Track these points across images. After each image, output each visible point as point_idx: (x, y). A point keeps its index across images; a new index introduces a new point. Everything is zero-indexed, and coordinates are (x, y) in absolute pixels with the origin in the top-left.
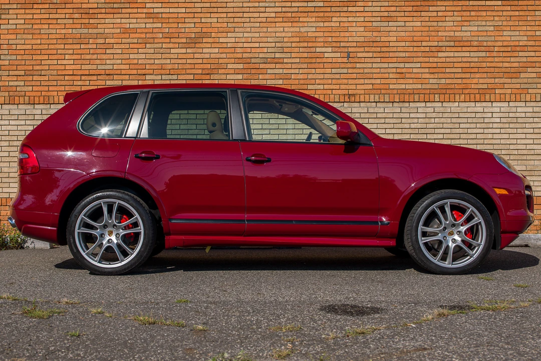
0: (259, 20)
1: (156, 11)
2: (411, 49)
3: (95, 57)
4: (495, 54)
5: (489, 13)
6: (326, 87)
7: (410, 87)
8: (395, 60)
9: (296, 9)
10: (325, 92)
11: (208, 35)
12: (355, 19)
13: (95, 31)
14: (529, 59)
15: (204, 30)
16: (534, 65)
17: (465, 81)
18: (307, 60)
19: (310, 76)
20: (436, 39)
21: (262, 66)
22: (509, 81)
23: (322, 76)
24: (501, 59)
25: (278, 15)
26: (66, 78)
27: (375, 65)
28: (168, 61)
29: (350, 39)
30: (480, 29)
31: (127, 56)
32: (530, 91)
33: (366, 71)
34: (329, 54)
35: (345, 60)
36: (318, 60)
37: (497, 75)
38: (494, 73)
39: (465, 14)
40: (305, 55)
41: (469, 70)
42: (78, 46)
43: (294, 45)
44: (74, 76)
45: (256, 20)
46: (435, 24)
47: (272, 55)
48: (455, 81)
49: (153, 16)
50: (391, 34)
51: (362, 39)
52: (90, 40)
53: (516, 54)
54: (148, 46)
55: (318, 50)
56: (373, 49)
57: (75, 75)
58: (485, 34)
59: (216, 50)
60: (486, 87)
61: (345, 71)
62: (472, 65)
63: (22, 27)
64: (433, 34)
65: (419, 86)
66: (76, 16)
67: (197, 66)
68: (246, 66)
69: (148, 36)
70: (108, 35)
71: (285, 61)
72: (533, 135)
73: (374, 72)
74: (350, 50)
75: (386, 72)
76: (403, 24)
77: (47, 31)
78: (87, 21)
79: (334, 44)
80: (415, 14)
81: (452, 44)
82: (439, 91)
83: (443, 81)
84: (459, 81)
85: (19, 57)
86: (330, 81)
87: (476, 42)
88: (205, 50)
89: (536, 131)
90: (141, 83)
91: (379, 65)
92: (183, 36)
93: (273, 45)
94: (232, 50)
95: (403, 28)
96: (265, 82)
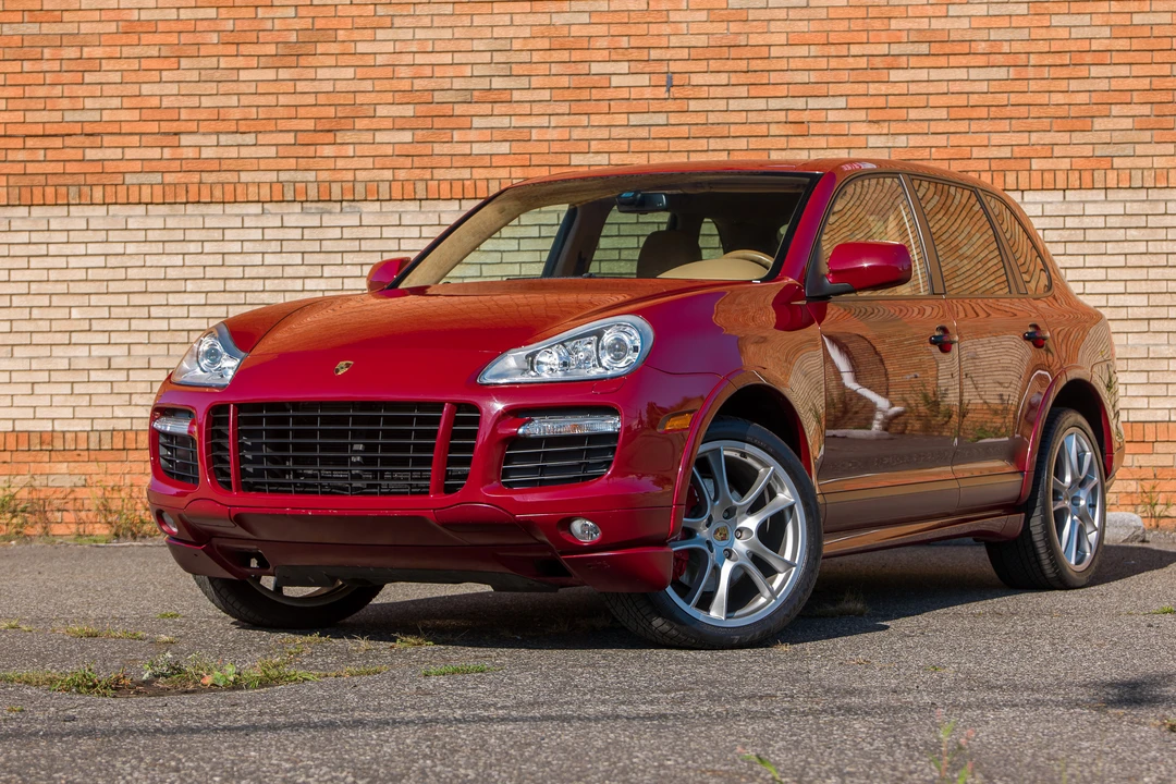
2: (823, 63)
3: (57, 91)
4: (1031, 73)
7: (821, 156)
8: (783, 90)
11: (329, 35)
13: (57, 29)
14: (1115, 84)
15: (319, 24)
16: (1126, 97)
17: (954, 140)
18: (567, 94)
19: (576, 134)
20: (884, 37)
21: (459, 110)
22: (1065, 137)
23: (604, 133)
24: (1044, 85)
27: (733, 105)
28: (234, 101)
29: (674, 41)
30: (994, 10)
31: (134, 89)
32: (1117, 162)
33: (712, 118)
34: (623, 77)
35: (662, 93)
36: (596, 94)
37: (1036, 124)
38: (1030, 120)
40: (565, 82)
41: (964, 112)
42: (16, 66)
43: (536, 57)
44: (7, 139)
47: (485, 84)
48: (931, 140)
50: (774, 26)
51: (702, 41)
52: (46, 50)
53: (1083, 72)
54: (184, 63)
55: (595, 68)
56: (730, 65)
57: (10, 136)
58: (1005, 22)
59: (349, 73)
60: (1009, 155)
61: (661, 119)
62: (974, 100)
64: (877, 24)
67: (302, 112)
68: (422, 110)
69: (185, 38)
70: (89, 38)
71: (517, 96)
72: (1124, 271)
73: (732, 121)
74: (674, 67)
75: (761, 119)
78: (36, 4)
79: (635, 54)
81: (924, 48)
83: (902, 141)
84: (942, 141)
86: (624, 145)
87: (983, 44)
88: (322, 73)
89: (1132, 260)
90: (167, 153)
91: (744, 104)
92: (269, 39)
93: (486, 57)
94: (388, 72)
95: (803, 11)
96: (466, 149)
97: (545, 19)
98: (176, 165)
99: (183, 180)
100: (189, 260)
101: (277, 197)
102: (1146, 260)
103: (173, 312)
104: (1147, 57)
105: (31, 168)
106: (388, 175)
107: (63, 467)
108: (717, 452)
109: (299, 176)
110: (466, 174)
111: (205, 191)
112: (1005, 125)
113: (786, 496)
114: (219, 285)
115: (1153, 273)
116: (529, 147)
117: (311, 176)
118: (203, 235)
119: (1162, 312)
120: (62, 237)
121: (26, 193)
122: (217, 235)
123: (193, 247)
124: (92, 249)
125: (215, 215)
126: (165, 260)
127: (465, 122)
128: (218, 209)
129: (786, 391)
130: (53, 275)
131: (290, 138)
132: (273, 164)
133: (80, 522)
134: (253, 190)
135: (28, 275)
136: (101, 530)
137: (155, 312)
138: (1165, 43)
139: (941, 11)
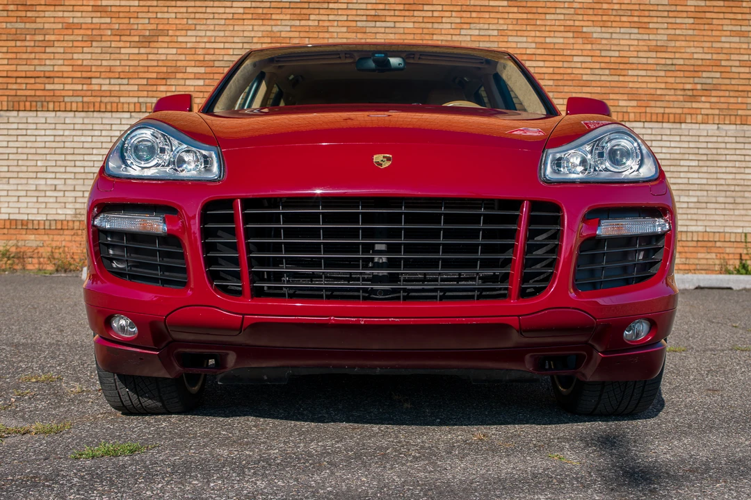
0: (225, 16)
1: (104, 3)
3: (32, 56)
5: (493, 15)
11: (164, 33)
12: (337, 18)
13: (33, 26)
15: (160, 27)
25: (247, 11)
28: (118, 63)
30: (482, 33)
31: (70, 56)
39: (464, 14)
42: (13, 44)
44: (8, 79)
45: (221, 16)
46: (430, 25)
49: (100, 9)
52: (27, 36)
54: (94, 44)
57: (9, 77)
58: (487, 39)
59: (174, 51)
67: (151, 69)
68: (209, 70)
69: (95, 32)
70: (48, 31)
78: (23, 14)
80: (407, 13)
90: (85, 87)
92: (135, 34)
93: (240, 46)
94: (192, 51)
95: (392, 29)
98: (89, 93)
99: (92, 100)
100: (95, 139)
104: (551, 58)
105: (19, 93)
107: (32, 237)
118: (101, 127)
120: (34, 126)
121: (16, 104)
124: (48, 132)
126: (83, 139)
128: (109, 115)
130: (29, 145)
131: (144, 82)
132: (136, 94)
133: (40, 263)
134: (126, 106)
135: (17, 145)
136: (50, 267)
137: (78, 163)
138: (560, 52)
139: (457, 32)
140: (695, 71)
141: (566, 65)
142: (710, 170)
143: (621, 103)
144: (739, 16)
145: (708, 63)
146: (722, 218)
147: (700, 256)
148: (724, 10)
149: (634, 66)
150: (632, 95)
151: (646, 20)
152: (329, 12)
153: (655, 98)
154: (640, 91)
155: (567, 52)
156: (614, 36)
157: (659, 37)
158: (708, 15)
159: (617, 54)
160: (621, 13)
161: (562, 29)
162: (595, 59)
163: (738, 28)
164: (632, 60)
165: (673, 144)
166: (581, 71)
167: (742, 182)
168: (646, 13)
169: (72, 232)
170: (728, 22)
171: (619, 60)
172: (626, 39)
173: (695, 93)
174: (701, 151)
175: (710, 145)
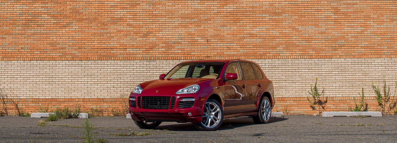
0: (172, 26)
1: (131, 23)
2: (233, 38)
3: (106, 41)
4: (266, 40)
5: (264, 23)
6: (199, 53)
7: (232, 53)
8: (226, 42)
9: (187, 22)
10: (198, 55)
11: (151, 32)
12: (210, 26)
13: (107, 31)
14: (280, 42)
16: (282, 44)
17: (254, 51)
18: (191, 43)
19: (192, 49)
20: (243, 34)
21: (173, 45)
22: (272, 50)
23: (197, 49)
24: (268, 42)
25: (180, 25)
26: (95, 50)
27: (218, 45)
28: (136, 43)
29: (208, 34)
30: (260, 30)
31: (119, 41)
32: (280, 55)
33: (215, 47)
34: (200, 40)
35: (206, 42)
36: (195, 43)
37: (267, 48)
39: (254, 24)
40: (190, 41)
41: (255, 46)
42: (100, 37)
43: (186, 36)
46: (242, 28)
47: (177, 41)
48: (250, 51)
49: (130, 25)
50: (225, 32)
51: (213, 34)
52: (105, 35)
53: (275, 40)
54: (128, 37)
55: (195, 38)
56: (218, 38)
57: (98, 49)
58: (262, 32)
59: (155, 39)
60: (263, 53)
61: (206, 47)
62: (257, 44)
63: (78, 29)
64: (242, 32)
65: (236, 53)
66: (99, 25)
67: (147, 45)
68: (167, 45)
69: (128, 33)
70: (112, 33)
71: (182, 43)
73: (218, 47)
74: (208, 38)
75: (222, 47)
76: (229, 28)
77: (88, 31)
78: (103, 27)
79: (202, 36)
80: (234, 24)
81: (249, 36)
82: (244, 55)
83: (245, 51)
84: (252, 51)
85: (76, 42)
86: (200, 51)
87: (259, 35)
88: (150, 39)
89: (283, 71)
90: (124, 52)
91: (220, 45)
92: (142, 33)
93: (178, 36)
94: (161, 39)
96: (174, 51)
97: (187, 30)
98: (126, 54)
99: (127, 56)
101: (143, 59)
102: (285, 71)
103: (124, 78)
104: (285, 37)
105: (102, 54)
106: (161, 56)
107: (106, 104)
108: (209, 103)
109: (146, 56)
110: (174, 56)
111: (131, 58)
112: (262, 48)
113: (218, 109)
114: (133, 74)
115: (286, 73)
116: (184, 51)
117: (148, 56)
118: (130, 65)
119: (288, 79)
120: (106, 66)
122: (132, 65)
123: (128, 67)
124: (111, 67)
125: (132, 62)
126: (124, 70)
127: (174, 47)
129: (219, 95)
130: (105, 72)
131: (145, 49)
132: (142, 54)
133: (108, 113)
134: (138, 58)
135: (101, 72)
136: (112, 115)
137: (122, 78)
138: (288, 35)
139: (252, 30)
140: (336, 40)
141: (290, 40)
142: (343, 74)
143: (310, 52)
144: (350, 20)
145: (340, 37)
146: (348, 91)
147: (341, 105)
148: (344, 18)
149: (314, 39)
150: (314, 49)
151: (317, 23)
152: (208, 24)
153: (322, 50)
154: (317, 48)
155: (290, 35)
156: (306, 29)
157: (322, 29)
158: (339, 21)
159: (307, 35)
160: (309, 21)
161: (288, 27)
162: (300, 37)
163: (350, 25)
164: (313, 37)
165: (329, 66)
166: (295, 42)
167: (355, 79)
168: (317, 21)
169: (120, 102)
170: (346, 22)
171: (309, 37)
172: (311, 30)
173: (336, 48)
174: (339, 68)
175: (342, 66)
